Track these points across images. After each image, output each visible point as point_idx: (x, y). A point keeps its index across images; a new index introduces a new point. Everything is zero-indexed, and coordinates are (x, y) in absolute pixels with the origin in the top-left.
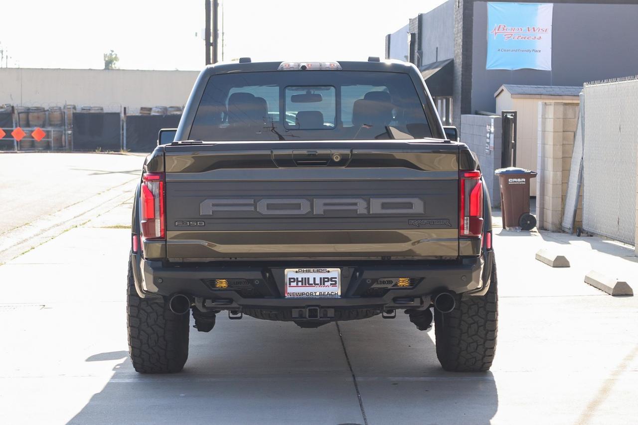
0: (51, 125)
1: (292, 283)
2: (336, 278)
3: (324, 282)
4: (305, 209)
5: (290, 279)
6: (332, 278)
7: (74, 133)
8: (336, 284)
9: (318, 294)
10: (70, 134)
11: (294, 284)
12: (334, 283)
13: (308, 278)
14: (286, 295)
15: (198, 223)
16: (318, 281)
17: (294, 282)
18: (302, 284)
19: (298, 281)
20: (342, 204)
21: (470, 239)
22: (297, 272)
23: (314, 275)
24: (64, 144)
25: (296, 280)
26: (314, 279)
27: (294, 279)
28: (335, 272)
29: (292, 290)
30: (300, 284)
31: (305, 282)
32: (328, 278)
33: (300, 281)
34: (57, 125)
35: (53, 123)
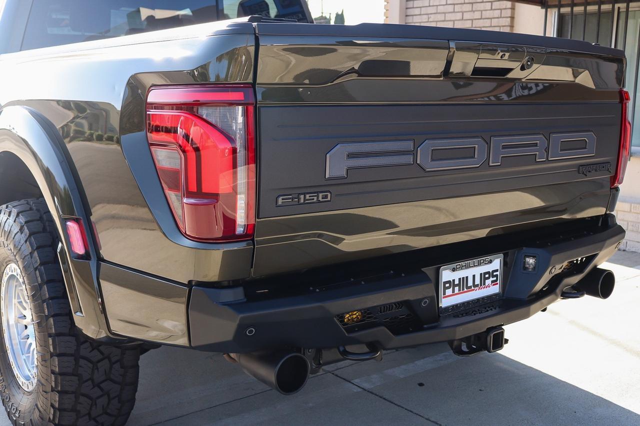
1: (447, 291)
2: (497, 271)
3: (485, 279)
5: (445, 283)
6: (493, 272)
8: (496, 281)
11: (449, 292)
13: (467, 277)
15: (321, 195)
16: (477, 282)
17: (449, 288)
19: (454, 286)
22: (454, 270)
23: (473, 271)
25: (451, 284)
26: (474, 277)
27: (449, 282)
28: (497, 262)
29: (447, 303)
30: (457, 290)
31: (463, 284)
32: (488, 273)
33: (457, 285)
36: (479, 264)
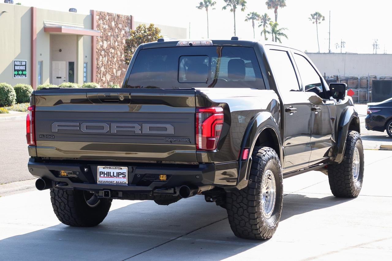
0: (361, 88)
1: (101, 175)
2: (125, 173)
3: (119, 175)
4: (106, 130)
5: (100, 172)
6: (123, 173)
7: (373, 93)
8: (125, 176)
9: (115, 182)
10: (371, 93)
11: (102, 175)
12: (124, 176)
13: (110, 172)
14: (98, 182)
16: (115, 175)
18: (107, 176)
19: (104, 174)
20: (126, 127)
21: (206, 152)
22: (104, 168)
23: (114, 170)
24: (367, 99)
25: (103, 173)
26: (114, 173)
27: (102, 172)
28: (125, 170)
29: (101, 179)
30: (106, 175)
31: (108, 174)
32: (121, 173)
33: (106, 174)
34: (365, 88)
35: (362, 86)
36: (115, 168)
